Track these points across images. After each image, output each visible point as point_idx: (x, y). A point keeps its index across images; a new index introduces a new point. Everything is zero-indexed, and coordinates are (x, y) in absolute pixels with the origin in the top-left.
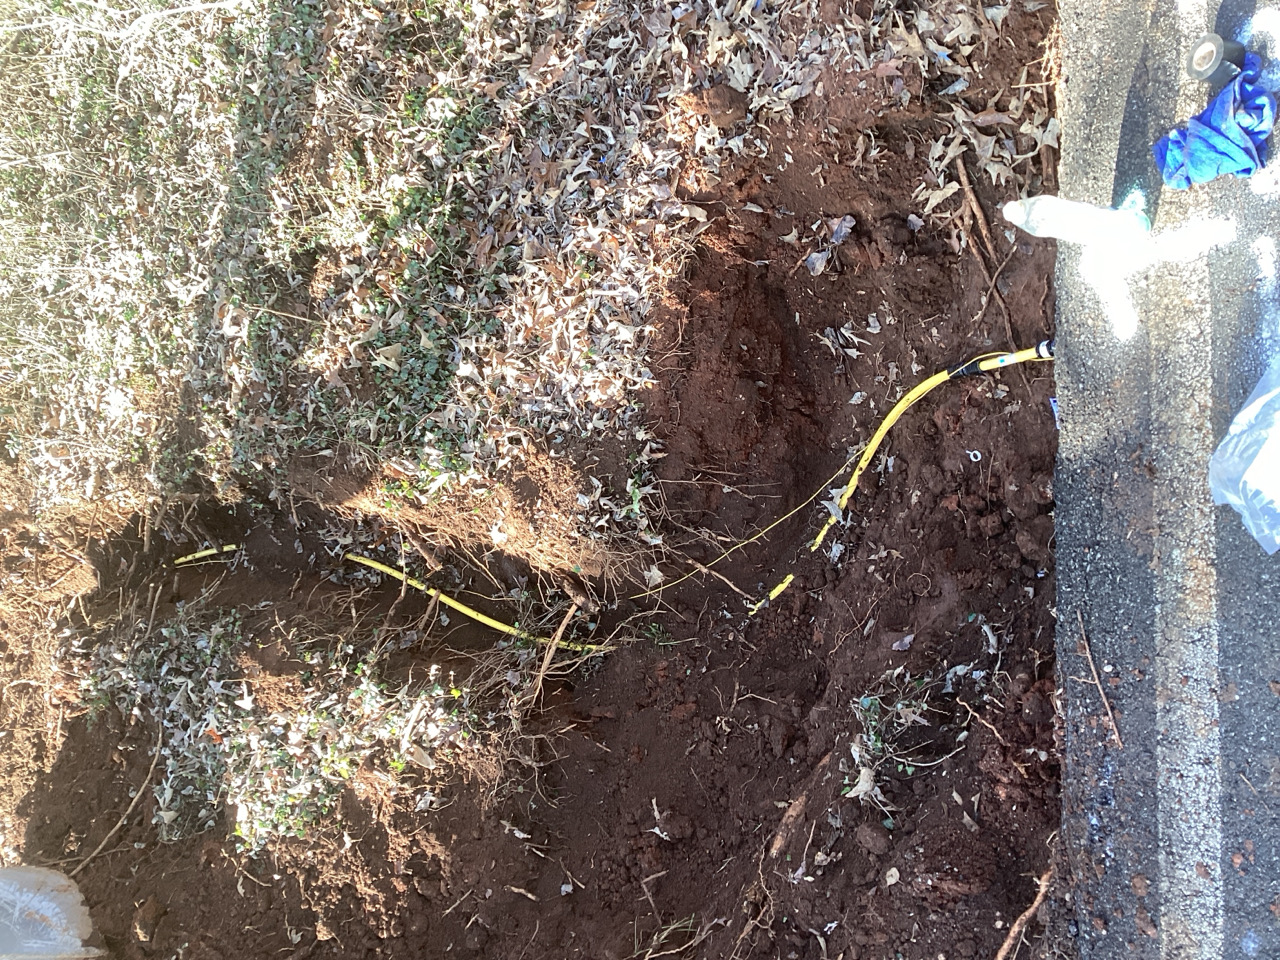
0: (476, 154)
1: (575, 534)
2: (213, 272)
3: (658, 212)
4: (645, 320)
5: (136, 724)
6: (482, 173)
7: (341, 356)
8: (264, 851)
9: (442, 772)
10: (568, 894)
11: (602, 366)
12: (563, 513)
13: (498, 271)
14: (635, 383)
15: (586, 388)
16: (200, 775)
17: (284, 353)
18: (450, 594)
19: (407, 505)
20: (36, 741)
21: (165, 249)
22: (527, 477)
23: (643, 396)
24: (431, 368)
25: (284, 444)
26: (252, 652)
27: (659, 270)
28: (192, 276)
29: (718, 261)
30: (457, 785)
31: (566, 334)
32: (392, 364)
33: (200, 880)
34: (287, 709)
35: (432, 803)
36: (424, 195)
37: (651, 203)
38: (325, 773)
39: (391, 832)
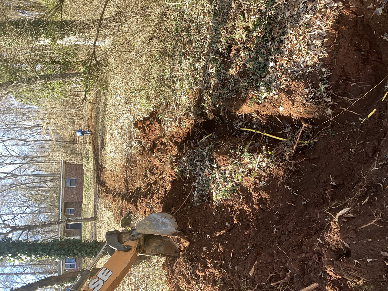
0: (274, 6)
1: (304, 102)
2: (206, 58)
3: (327, 7)
4: (324, 38)
5: (188, 178)
6: (276, 11)
7: (238, 68)
8: (220, 204)
9: (267, 176)
10: (304, 204)
11: (311, 53)
12: (300, 96)
13: (281, 35)
14: (321, 56)
15: (307, 61)
16: (204, 188)
17: (224, 73)
18: (269, 133)
19: (256, 104)
20: (164, 190)
21: (195, 57)
22: (289, 89)
23: (324, 60)
24: (262, 65)
25: (224, 97)
26: (216, 152)
27: (328, 22)
28: (202, 61)
29: (347, 18)
30: (271, 179)
31: (300, 48)
32: (251, 67)
33: (204, 213)
34: (225, 166)
35: (264, 184)
36: (260, 20)
37: (325, 5)
38: (235, 180)
39: (253, 193)
